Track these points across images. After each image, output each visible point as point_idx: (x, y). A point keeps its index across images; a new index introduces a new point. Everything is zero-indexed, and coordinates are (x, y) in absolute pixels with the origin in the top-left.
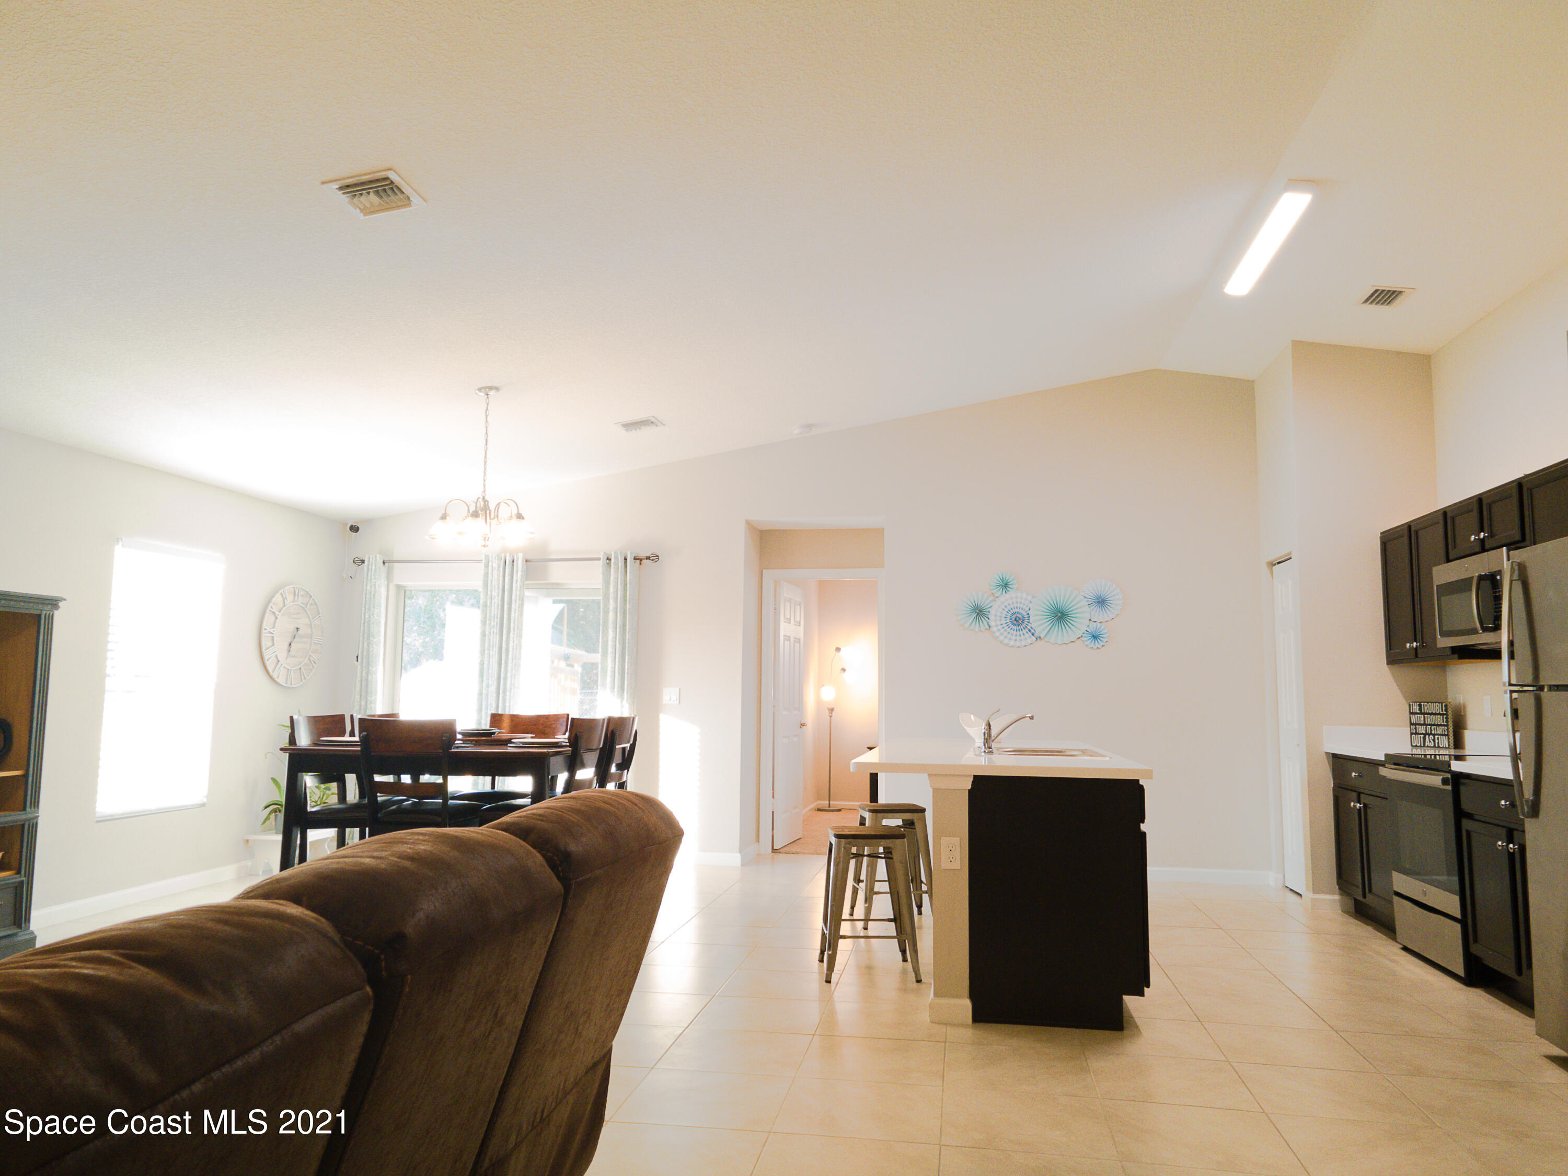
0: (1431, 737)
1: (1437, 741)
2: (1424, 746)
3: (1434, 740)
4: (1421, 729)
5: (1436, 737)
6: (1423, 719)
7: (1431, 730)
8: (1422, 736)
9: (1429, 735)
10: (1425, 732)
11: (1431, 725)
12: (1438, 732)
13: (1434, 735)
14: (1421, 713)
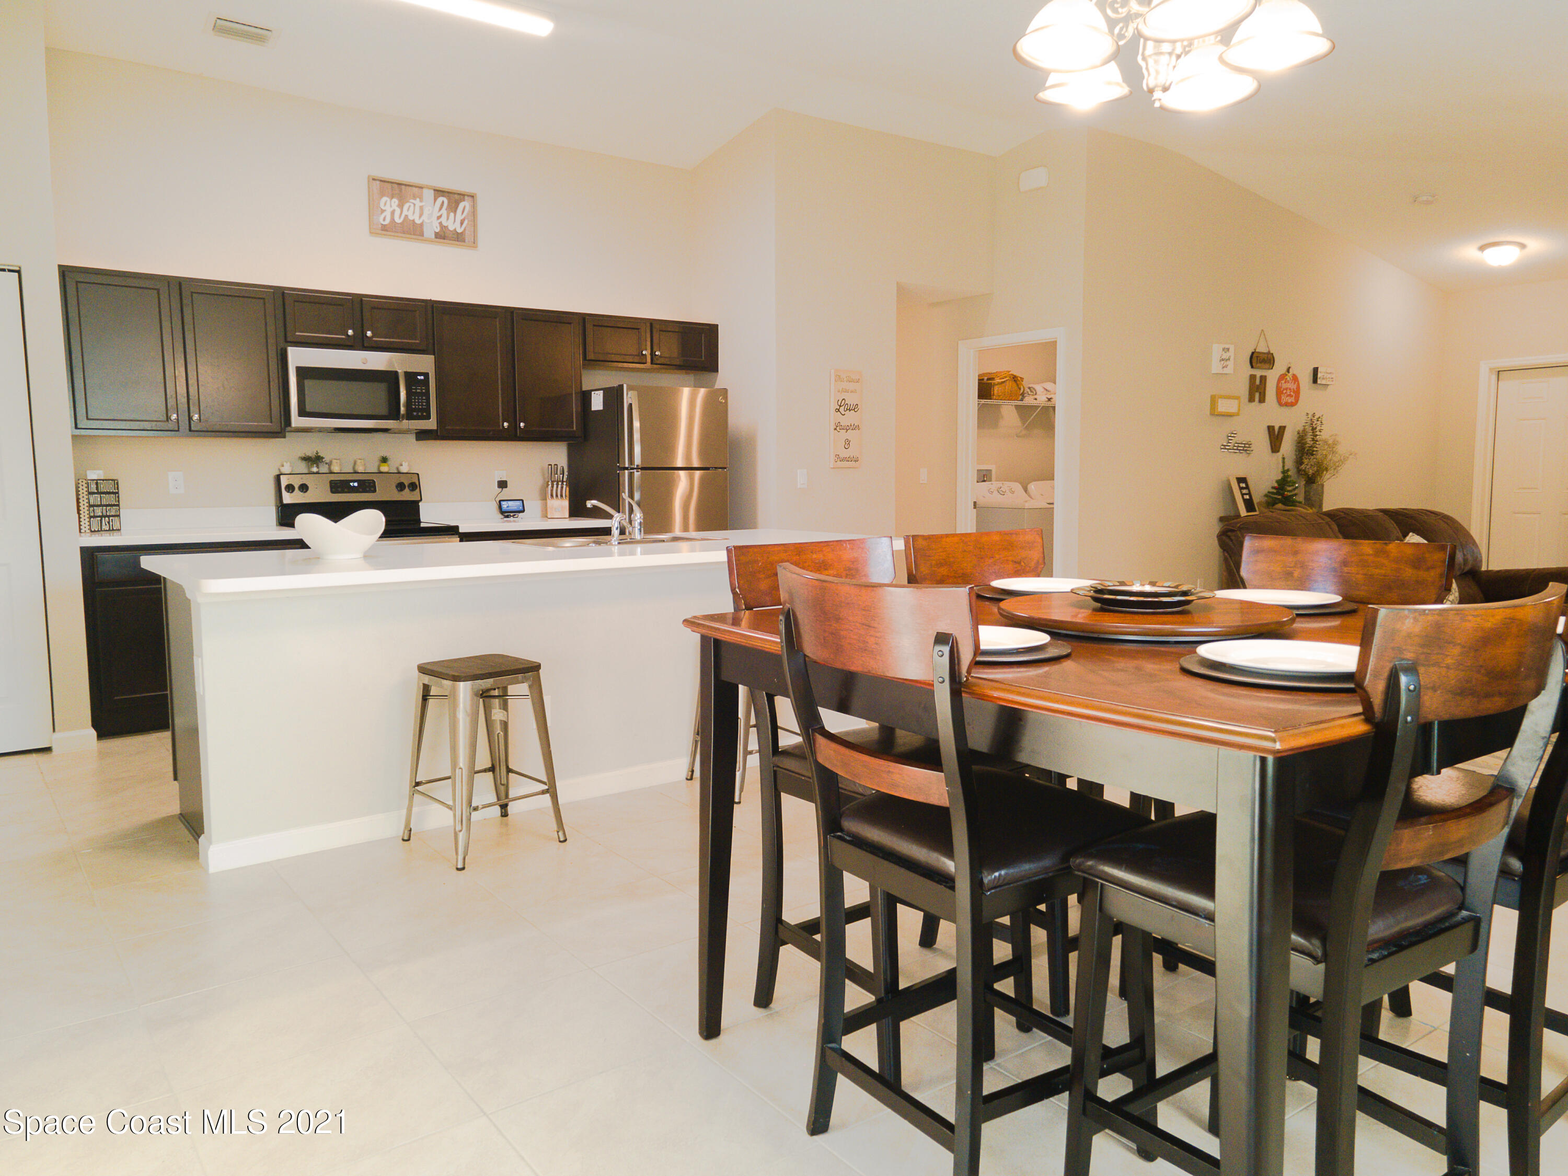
0: (107, 519)
1: (111, 523)
2: (101, 530)
3: (109, 523)
4: (98, 511)
5: (111, 518)
6: (99, 499)
7: (107, 512)
8: (99, 519)
9: (105, 517)
10: (101, 514)
11: (106, 506)
12: (113, 513)
13: (109, 517)
14: (98, 493)
